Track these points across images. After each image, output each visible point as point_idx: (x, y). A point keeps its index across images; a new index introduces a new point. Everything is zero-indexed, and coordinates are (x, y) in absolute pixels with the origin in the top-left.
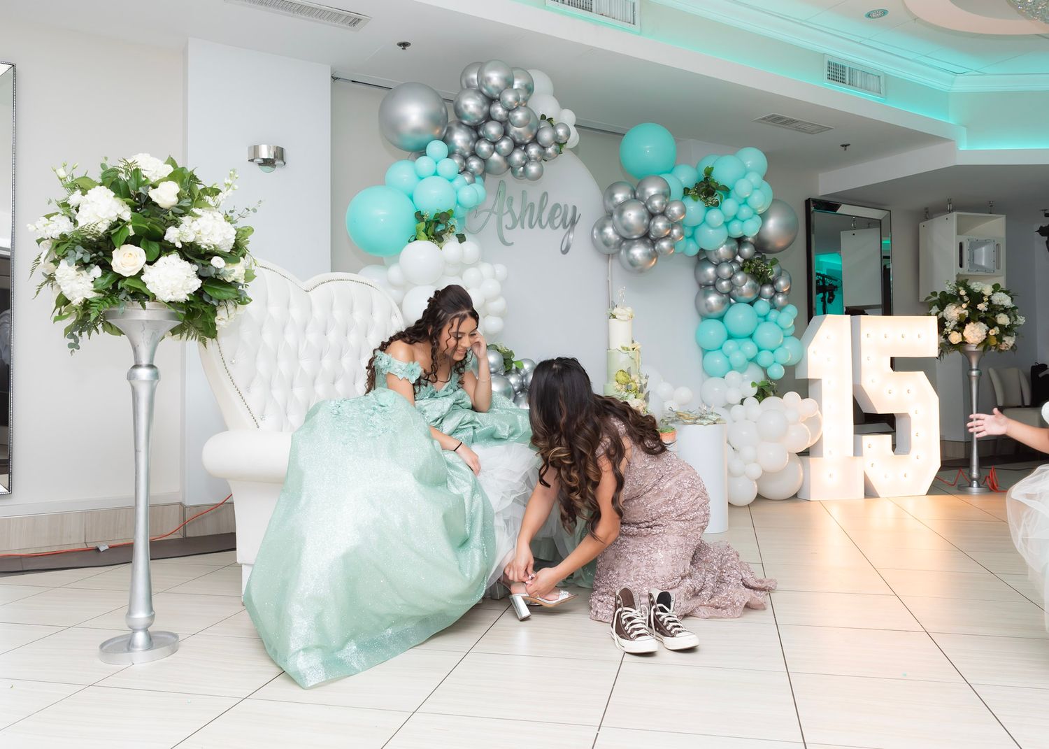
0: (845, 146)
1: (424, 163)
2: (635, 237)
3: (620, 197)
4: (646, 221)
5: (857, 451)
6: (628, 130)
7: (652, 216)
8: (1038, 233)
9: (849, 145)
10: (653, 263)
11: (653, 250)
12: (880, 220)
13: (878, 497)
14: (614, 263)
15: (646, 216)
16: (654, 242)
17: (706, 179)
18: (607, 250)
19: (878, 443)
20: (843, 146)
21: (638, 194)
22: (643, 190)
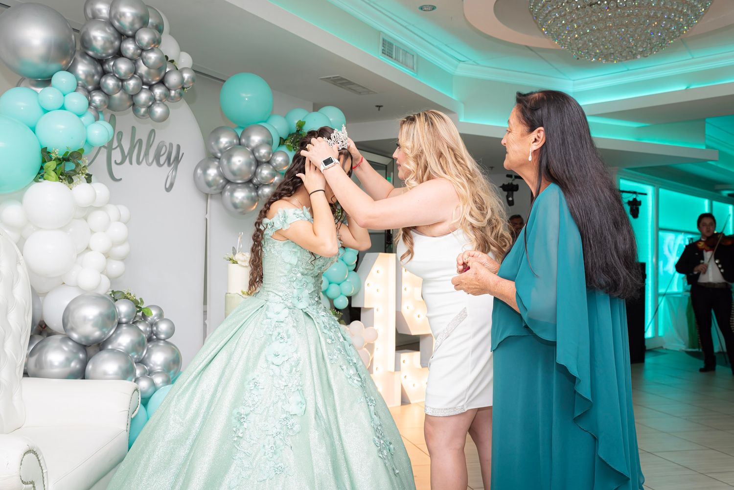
0: (379, 107)
1: (48, 95)
2: (239, 181)
3: (224, 141)
4: (253, 168)
5: (397, 367)
6: (228, 77)
7: (258, 163)
8: (501, 189)
9: (382, 106)
10: (255, 207)
11: (255, 194)
12: (386, 166)
13: (410, 403)
14: (213, 204)
15: (253, 163)
16: (257, 187)
17: (298, 131)
18: (207, 190)
19: (411, 358)
20: (377, 106)
21: (243, 141)
22: (248, 138)
